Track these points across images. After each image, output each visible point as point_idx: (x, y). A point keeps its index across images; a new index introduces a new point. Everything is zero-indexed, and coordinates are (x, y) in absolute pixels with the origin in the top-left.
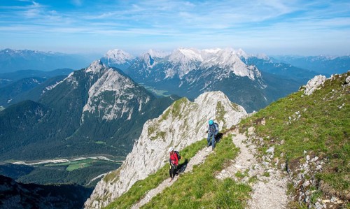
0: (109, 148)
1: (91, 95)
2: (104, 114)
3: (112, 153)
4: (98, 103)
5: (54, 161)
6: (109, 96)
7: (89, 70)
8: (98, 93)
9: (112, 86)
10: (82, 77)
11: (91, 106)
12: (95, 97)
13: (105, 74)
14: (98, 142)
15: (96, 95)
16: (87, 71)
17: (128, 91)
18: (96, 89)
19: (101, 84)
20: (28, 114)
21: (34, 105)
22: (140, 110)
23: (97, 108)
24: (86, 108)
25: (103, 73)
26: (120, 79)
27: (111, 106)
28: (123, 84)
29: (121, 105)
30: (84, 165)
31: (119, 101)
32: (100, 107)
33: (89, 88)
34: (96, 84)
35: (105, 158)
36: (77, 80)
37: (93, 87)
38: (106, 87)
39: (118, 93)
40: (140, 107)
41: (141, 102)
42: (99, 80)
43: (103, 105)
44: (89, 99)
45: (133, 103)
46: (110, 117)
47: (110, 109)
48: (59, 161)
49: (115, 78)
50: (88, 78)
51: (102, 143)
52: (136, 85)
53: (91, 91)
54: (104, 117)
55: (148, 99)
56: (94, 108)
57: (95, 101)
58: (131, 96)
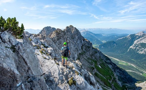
0: (137, 63)
2: (138, 51)
3: (138, 66)
4: (137, 46)
5: (115, 59)
7: (137, 35)
8: (139, 43)
10: (133, 37)
11: (134, 47)
12: (136, 44)
14: (132, 60)
15: (137, 43)
16: (136, 35)
20: (112, 44)
21: (114, 42)
23: (136, 48)
24: (131, 47)
25: (143, 36)
27: (143, 49)
30: (124, 64)
32: (138, 48)
33: (135, 41)
34: (138, 40)
35: (134, 66)
36: (131, 37)
37: (137, 41)
42: (140, 39)
43: (139, 47)
44: (133, 44)
46: (141, 53)
47: (142, 50)
48: (117, 59)
51: (134, 60)
53: (135, 42)
54: (138, 52)
56: (135, 48)
57: (136, 45)
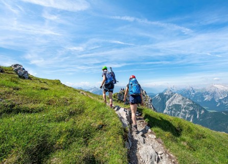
1: (167, 105)
6: (178, 107)
9: (179, 102)
13: (174, 95)
17: (189, 105)
18: (170, 102)
19: (172, 100)
22: (198, 117)
26: (183, 99)
28: (185, 101)
29: (185, 113)
31: (183, 110)
38: (175, 102)
39: (182, 106)
40: (198, 115)
41: (198, 113)
45: (193, 113)
49: (181, 98)
50: (165, 97)
52: (193, 102)
55: (203, 112)
58: (191, 108)
